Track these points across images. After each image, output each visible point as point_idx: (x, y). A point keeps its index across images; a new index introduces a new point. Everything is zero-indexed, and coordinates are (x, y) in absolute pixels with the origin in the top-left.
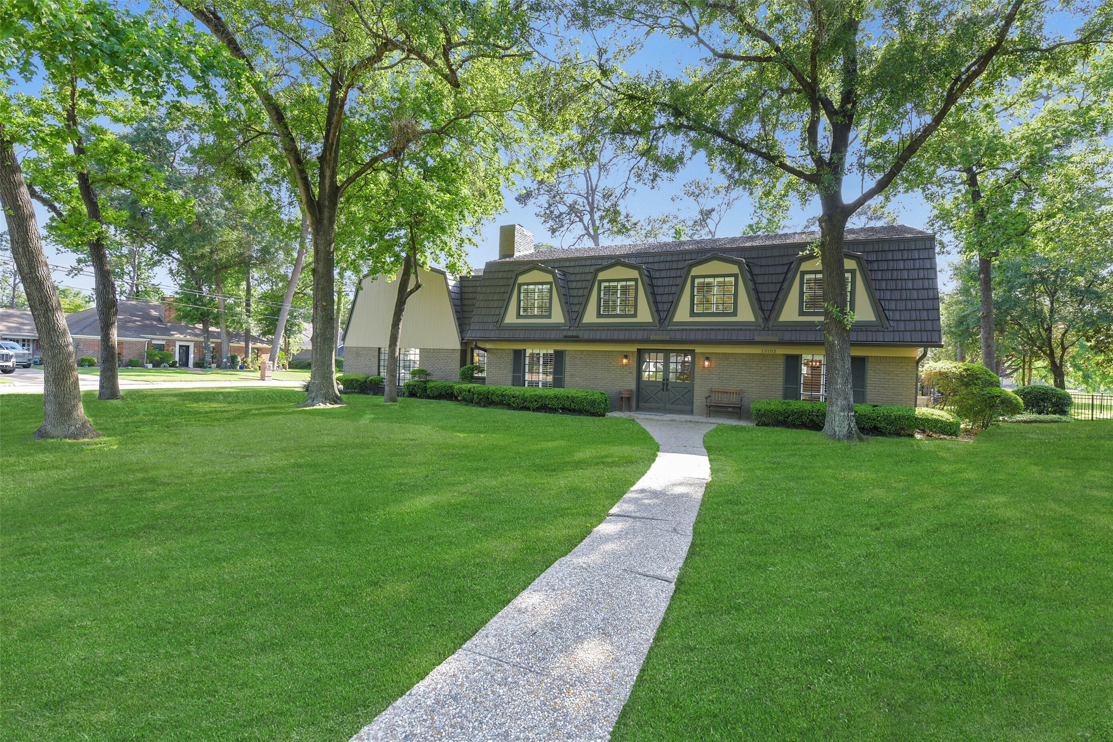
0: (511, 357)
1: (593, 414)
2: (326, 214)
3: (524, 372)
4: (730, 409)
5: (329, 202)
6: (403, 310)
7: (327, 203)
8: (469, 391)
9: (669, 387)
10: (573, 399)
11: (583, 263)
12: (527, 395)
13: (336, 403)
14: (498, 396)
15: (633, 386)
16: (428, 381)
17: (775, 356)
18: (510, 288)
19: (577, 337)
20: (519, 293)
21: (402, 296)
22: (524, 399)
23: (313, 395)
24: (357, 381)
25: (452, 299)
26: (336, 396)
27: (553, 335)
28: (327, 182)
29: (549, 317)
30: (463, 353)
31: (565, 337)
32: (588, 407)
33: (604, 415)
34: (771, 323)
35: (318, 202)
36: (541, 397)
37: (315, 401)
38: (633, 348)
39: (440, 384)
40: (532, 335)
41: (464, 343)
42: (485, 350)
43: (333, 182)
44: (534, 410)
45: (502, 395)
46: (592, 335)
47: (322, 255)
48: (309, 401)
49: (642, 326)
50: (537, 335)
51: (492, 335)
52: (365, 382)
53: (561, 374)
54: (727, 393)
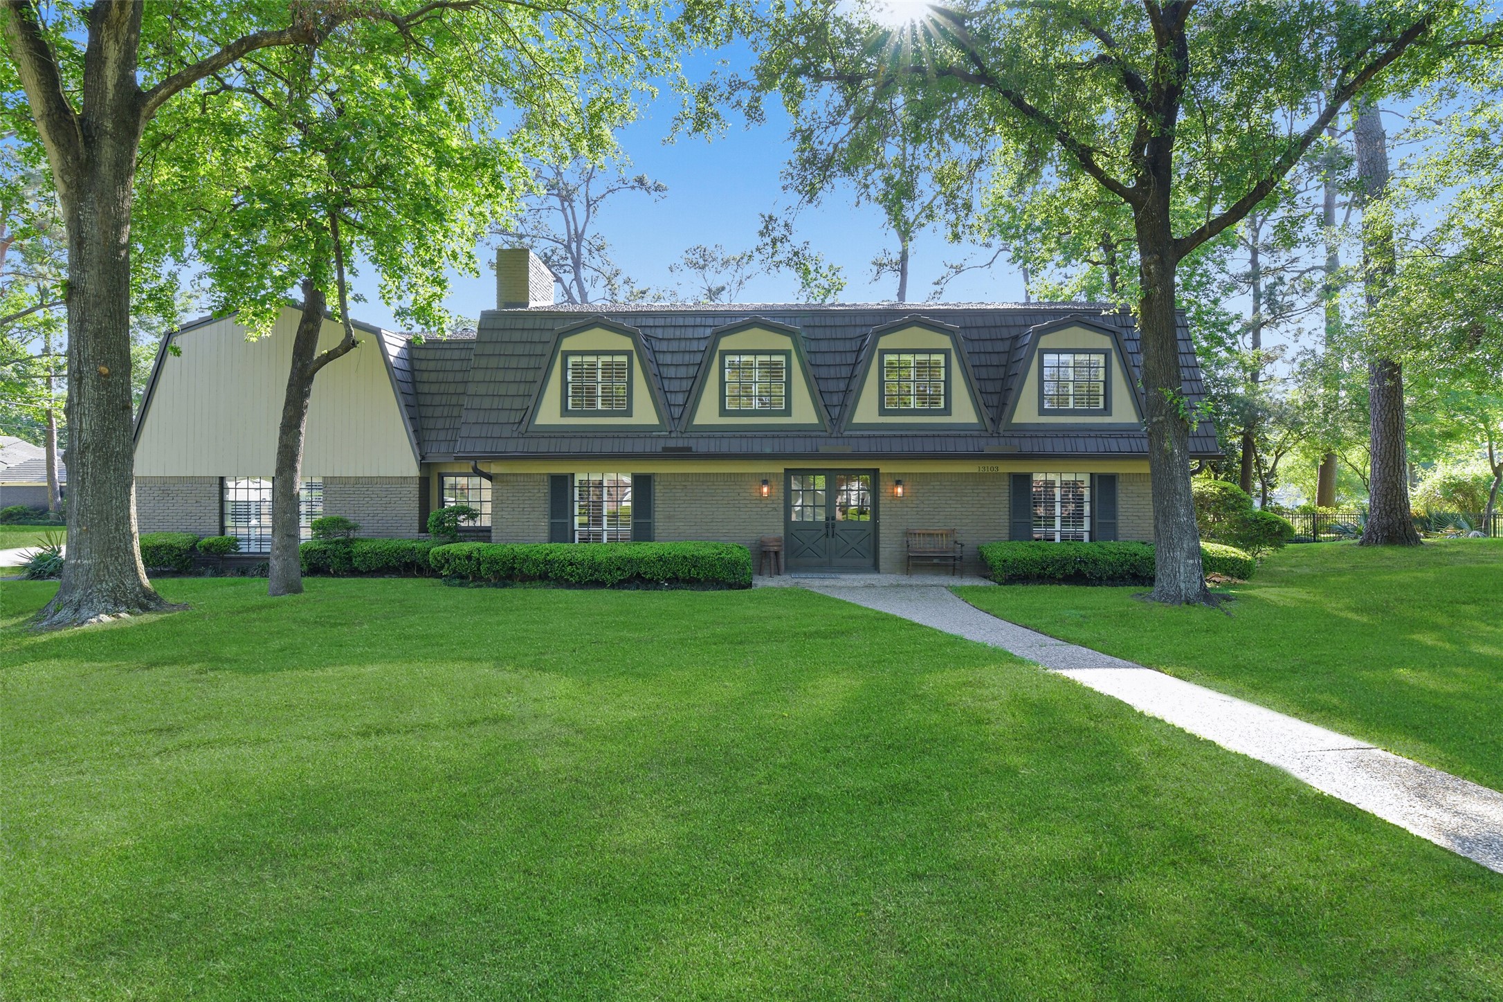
0: (545, 489)
1: (731, 586)
2: (107, 152)
3: (573, 516)
4: (935, 561)
5: (116, 125)
6: (307, 395)
7: (109, 125)
8: (469, 557)
9: (837, 530)
10: (695, 561)
11: (680, 322)
12: (600, 557)
13: (145, 609)
14: (536, 563)
15: (780, 532)
16: (352, 541)
17: (997, 476)
18: (546, 360)
19: (689, 449)
20: (564, 369)
21: (305, 366)
22: (595, 567)
23: (77, 596)
24: (171, 548)
25: (395, 381)
26: (145, 591)
27: (639, 447)
28: (111, 74)
29: (628, 413)
30: (424, 483)
31: (665, 449)
32: (725, 574)
33: (749, 585)
34: (1002, 427)
35: (82, 119)
36: (630, 561)
37: (84, 612)
38: (778, 468)
39: (380, 544)
40: (596, 446)
41: (424, 465)
42: (489, 477)
43: (126, 81)
44: (613, 586)
45: (547, 562)
46: (713, 446)
47: (93, 252)
48: (65, 613)
49: (801, 431)
50: (608, 446)
51: (511, 447)
52: (193, 548)
53: (649, 517)
54: (929, 535)
